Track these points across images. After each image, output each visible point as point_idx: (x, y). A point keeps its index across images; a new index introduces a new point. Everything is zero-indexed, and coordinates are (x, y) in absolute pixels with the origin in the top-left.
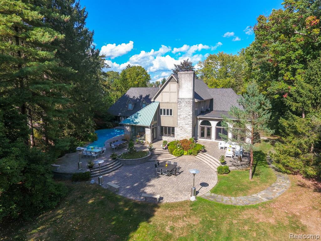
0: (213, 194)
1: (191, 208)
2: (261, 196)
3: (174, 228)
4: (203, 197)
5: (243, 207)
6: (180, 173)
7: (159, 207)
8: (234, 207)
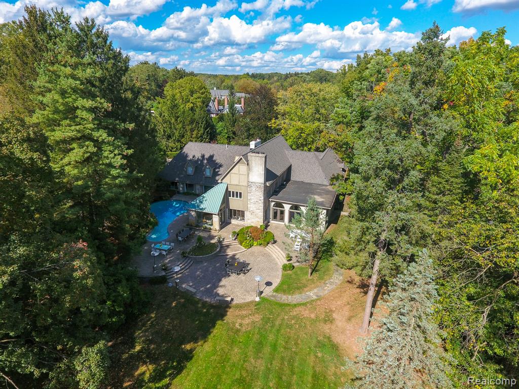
0: (274, 294)
1: (256, 308)
2: (312, 294)
3: (241, 324)
4: (266, 296)
5: (295, 305)
6: (248, 271)
7: (230, 308)
8: (289, 304)
